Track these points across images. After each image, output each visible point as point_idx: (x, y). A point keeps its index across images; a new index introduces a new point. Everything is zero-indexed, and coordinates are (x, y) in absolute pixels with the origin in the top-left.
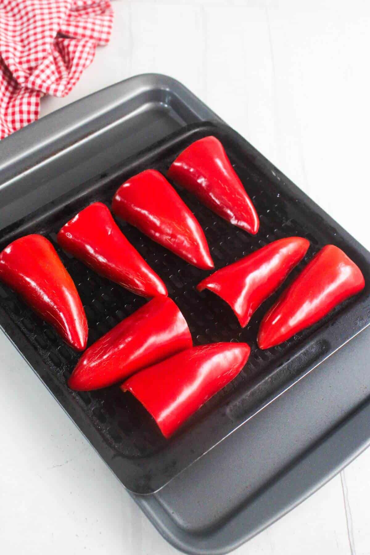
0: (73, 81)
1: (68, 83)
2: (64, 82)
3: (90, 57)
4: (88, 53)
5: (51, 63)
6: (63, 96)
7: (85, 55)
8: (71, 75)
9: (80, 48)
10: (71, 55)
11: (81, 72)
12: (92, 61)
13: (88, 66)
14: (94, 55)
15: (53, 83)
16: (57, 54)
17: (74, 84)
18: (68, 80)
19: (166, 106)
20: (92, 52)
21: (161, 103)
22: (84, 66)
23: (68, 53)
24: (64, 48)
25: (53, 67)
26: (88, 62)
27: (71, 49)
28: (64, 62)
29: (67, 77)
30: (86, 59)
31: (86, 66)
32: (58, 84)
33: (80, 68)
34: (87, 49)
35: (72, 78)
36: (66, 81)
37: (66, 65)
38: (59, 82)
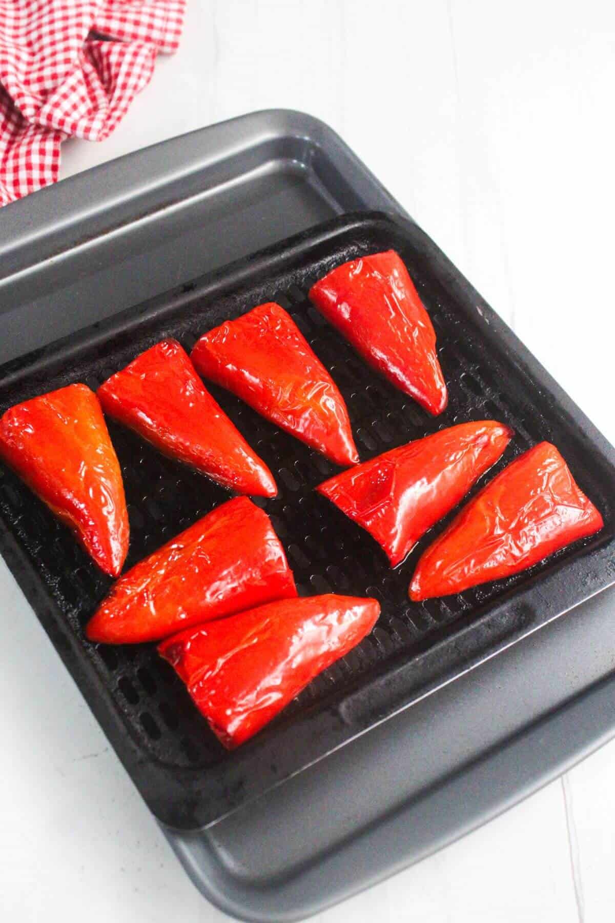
0: (116, 114)
1: (109, 117)
2: (101, 115)
3: (147, 73)
4: (143, 67)
5: (80, 82)
6: (100, 140)
7: (136, 70)
8: (113, 104)
9: (128, 58)
10: (114, 70)
11: (131, 99)
12: (148, 80)
13: (142, 89)
14: (152, 69)
15: (82, 117)
16: (89, 68)
17: (119, 119)
18: (108, 112)
19: (303, 165)
20: (149, 64)
21: (295, 161)
22: (135, 87)
23: (109, 66)
24: (101, 57)
25: (83, 90)
26: (142, 83)
27: (114, 59)
28: (103, 82)
29: (107, 108)
30: (139, 77)
31: (139, 89)
32: (92, 119)
33: (129, 92)
34: (140, 60)
35: (114, 109)
36: (106, 114)
37: (105, 86)
38: (92, 116)
